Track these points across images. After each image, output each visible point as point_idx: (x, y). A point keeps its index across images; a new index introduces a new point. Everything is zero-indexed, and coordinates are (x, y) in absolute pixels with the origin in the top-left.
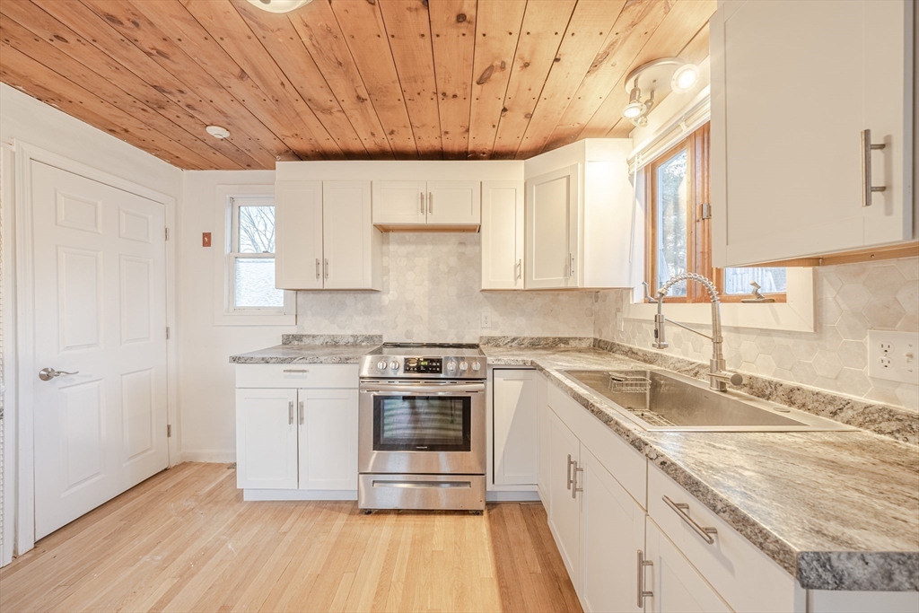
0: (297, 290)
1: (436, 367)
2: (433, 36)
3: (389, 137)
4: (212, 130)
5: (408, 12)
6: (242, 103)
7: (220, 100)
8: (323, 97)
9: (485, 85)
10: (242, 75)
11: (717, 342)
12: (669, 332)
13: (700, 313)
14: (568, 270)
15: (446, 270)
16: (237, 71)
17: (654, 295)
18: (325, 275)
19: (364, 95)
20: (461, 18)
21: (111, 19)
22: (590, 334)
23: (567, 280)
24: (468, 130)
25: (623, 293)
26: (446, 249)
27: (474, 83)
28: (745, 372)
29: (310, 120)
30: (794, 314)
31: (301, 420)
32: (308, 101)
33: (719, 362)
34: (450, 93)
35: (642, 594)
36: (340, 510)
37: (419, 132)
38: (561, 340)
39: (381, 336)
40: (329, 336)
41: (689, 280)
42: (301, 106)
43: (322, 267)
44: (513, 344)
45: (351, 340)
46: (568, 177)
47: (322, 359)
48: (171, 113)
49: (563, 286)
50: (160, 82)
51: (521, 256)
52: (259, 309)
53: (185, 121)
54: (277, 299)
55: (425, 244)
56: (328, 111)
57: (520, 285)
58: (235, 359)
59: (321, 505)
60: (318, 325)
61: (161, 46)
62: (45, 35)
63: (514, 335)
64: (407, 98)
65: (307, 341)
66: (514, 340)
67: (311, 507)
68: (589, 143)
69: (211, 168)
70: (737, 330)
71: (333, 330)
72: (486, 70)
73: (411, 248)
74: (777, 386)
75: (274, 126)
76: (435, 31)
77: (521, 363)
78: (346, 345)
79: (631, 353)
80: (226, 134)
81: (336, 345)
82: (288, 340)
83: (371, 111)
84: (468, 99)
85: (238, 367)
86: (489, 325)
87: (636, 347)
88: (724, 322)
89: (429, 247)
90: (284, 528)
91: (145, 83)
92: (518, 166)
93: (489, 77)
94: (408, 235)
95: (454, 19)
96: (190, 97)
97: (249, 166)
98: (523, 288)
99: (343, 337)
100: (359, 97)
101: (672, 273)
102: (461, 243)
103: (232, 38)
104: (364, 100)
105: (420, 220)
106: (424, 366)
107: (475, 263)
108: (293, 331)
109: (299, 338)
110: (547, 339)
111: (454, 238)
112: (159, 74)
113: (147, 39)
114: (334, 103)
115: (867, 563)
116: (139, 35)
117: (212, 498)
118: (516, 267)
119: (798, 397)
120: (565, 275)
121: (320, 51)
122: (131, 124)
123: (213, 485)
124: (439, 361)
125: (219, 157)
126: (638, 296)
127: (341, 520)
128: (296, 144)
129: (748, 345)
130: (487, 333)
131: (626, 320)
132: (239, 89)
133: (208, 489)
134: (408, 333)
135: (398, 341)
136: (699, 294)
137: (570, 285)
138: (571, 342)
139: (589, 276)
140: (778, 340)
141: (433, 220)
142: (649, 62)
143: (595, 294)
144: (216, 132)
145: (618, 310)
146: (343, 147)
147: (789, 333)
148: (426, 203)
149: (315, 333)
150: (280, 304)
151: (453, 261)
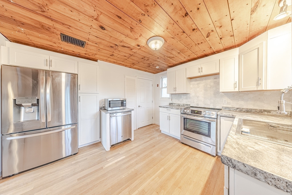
0: (172, 94)
1: (200, 113)
2: (189, 36)
3: (189, 57)
4: (156, 67)
5: (181, 36)
6: (159, 62)
7: (156, 62)
8: (172, 56)
9: (209, 37)
10: (158, 58)
15: (210, 87)
16: (157, 58)
18: (176, 91)
19: (179, 52)
20: (194, 30)
21: (143, 58)
23: (257, 87)
24: (211, 47)
26: (210, 81)
27: (206, 38)
29: (171, 60)
31: (170, 120)
32: (169, 57)
34: (200, 43)
36: (177, 141)
37: (196, 53)
39: (190, 105)
40: (178, 104)
42: (169, 59)
43: (175, 89)
44: (237, 110)
45: (183, 105)
46: (258, 48)
47: (173, 108)
48: (151, 67)
49: (256, 89)
50: (149, 63)
51: (237, 80)
52: (165, 98)
53: (153, 67)
54: (168, 96)
55: (203, 80)
56: (174, 57)
58: (160, 107)
59: (174, 138)
60: (176, 101)
61: (148, 59)
62: (138, 63)
63: (239, 107)
64: (189, 48)
65: (173, 104)
66: (237, 109)
67: (172, 138)
69: (158, 73)
71: (179, 102)
72: (208, 34)
73: (198, 82)
75: (165, 63)
76: (189, 35)
77: (231, 116)
78: (182, 106)
80: (159, 67)
81: (179, 106)
82: (170, 104)
83: (182, 54)
84: (206, 42)
85: (160, 108)
86: (226, 103)
89: (204, 81)
90: (166, 139)
91: (147, 64)
93: (209, 35)
94: (197, 79)
95: (192, 31)
96: (153, 64)
97: (164, 71)
98: (238, 91)
99: (181, 104)
100: (178, 53)
102: (215, 78)
103: (155, 54)
104: (180, 53)
105: (199, 75)
106: (196, 112)
108: (171, 102)
109: (172, 104)
110: (256, 109)
112: (148, 62)
113: (146, 59)
114: (174, 56)
115: (245, 167)
116: (145, 59)
117: (157, 130)
118: (234, 84)
120: (257, 85)
121: (168, 49)
122: (147, 70)
123: (158, 128)
124: (201, 112)
125: (159, 71)
127: (176, 142)
128: (170, 65)
130: (225, 106)
132: (158, 60)
133: (157, 129)
134: (197, 104)
135: (195, 106)
137: (259, 89)
138: (272, 112)
141: (202, 74)
144: (157, 67)
146: (179, 62)
148: (200, 70)
149: (175, 103)
150: (169, 97)
151: (212, 84)
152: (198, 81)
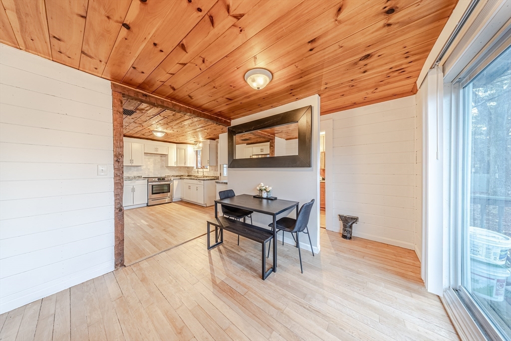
12: (199, 172)
13: (201, 170)
14: (185, 163)
17: (197, 168)
18: (132, 163)
22: (187, 174)
25: (193, 167)
26: (158, 158)
28: (205, 175)
31: (134, 191)
33: (203, 174)
41: (201, 167)
51: (176, 161)
57: (176, 166)
63: (173, 175)
68: (188, 145)
73: (149, 157)
74: (207, 176)
79: (194, 176)
86: (167, 173)
92: (175, 145)
101: (199, 165)
105: (155, 152)
107: (167, 161)
111: (160, 156)
119: (209, 177)
126: (195, 168)
129: (206, 173)
131: (193, 171)
134: (148, 175)
137: (185, 166)
139: (188, 165)
142: (197, 142)
143: (188, 167)
148: (156, 149)
151: (159, 160)
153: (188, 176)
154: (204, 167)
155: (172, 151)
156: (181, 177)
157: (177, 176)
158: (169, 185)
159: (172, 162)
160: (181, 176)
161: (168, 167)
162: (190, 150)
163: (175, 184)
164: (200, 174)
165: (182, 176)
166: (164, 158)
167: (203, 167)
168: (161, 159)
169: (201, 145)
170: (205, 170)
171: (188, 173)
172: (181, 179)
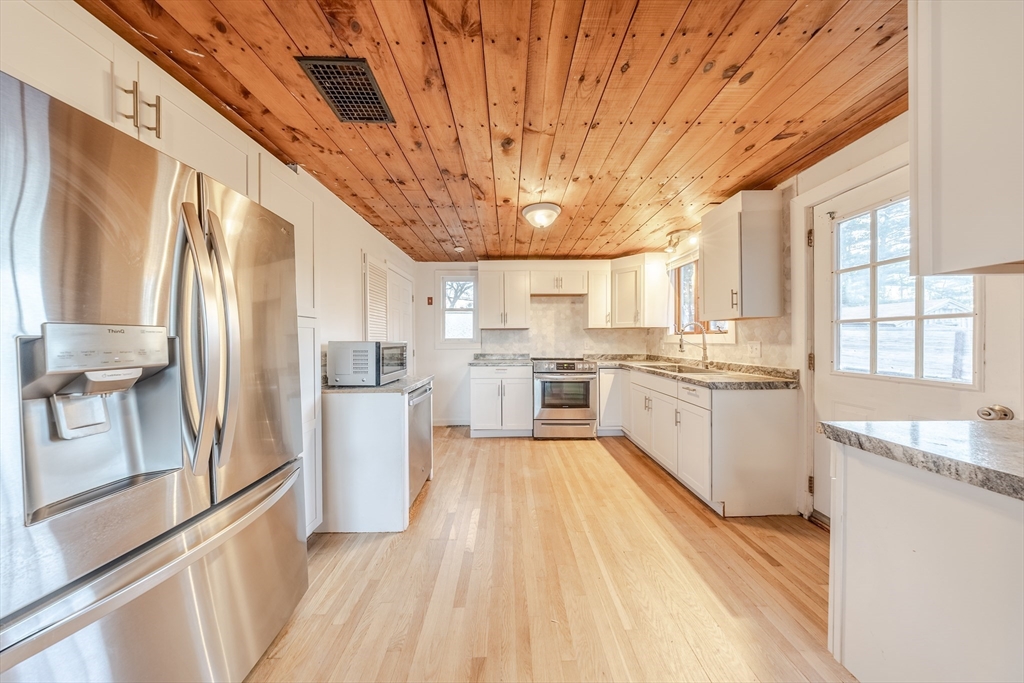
0: (485, 329)
1: (572, 367)
3: (545, 251)
4: (457, 249)
11: (705, 349)
12: (685, 347)
13: (698, 338)
14: (636, 318)
15: (564, 317)
17: (679, 331)
18: (505, 321)
22: (645, 352)
24: (586, 248)
25: (663, 331)
26: (565, 306)
27: (598, 236)
28: (715, 361)
30: (730, 338)
31: (503, 394)
32: (518, 240)
33: (705, 358)
35: (677, 422)
38: (628, 356)
40: (500, 354)
41: (695, 325)
42: (512, 242)
43: (504, 318)
46: (636, 271)
48: (445, 243)
49: (633, 326)
51: (609, 311)
52: (459, 339)
53: (448, 245)
54: (469, 334)
57: (609, 326)
58: (471, 364)
59: (511, 438)
60: (494, 348)
63: (602, 353)
64: (564, 239)
65: (487, 357)
66: (603, 356)
67: (508, 439)
68: (646, 254)
69: (433, 261)
70: (713, 345)
71: (504, 351)
73: (545, 305)
74: (724, 364)
78: (510, 359)
79: (669, 360)
80: (462, 250)
81: (504, 359)
82: (477, 357)
84: (592, 240)
85: (471, 368)
86: (588, 348)
87: (670, 356)
88: (708, 341)
89: (555, 305)
92: (608, 263)
94: (543, 298)
99: (507, 355)
101: (686, 320)
105: (556, 292)
106: (565, 365)
107: (585, 314)
108: (479, 352)
109: (483, 355)
111: (568, 300)
116: (468, 225)
118: (607, 316)
119: (731, 367)
120: (634, 321)
124: (574, 364)
125: (445, 257)
126: (671, 331)
129: (717, 350)
130: (587, 352)
131: (666, 344)
134: (543, 353)
135: (539, 357)
136: (697, 331)
137: (637, 326)
138: (634, 357)
139: (647, 322)
140: (726, 347)
141: (562, 292)
142: (677, 231)
143: (648, 331)
144: (459, 250)
145: (661, 339)
147: (729, 345)
148: (558, 281)
149: (492, 353)
150: (471, 337)
151: (568, 312)
152: (544, 302)
153: (649, 358)
154: (707, 325)
155: (597, 281)
156: (622, 362)
157: (614, 358)
158: (586, 384)
159: (599, 314)
160: (626, 357)
161: (589, 331)
162: (654, 272)
163: (605, 384)
164: (692, 356)
165: (631, 356)
166: (578, 306)
167: (702, 328)
168: (573, 310)
169: (694, 241)
170: (710, 338)
171: (649, 348)
172: (621, 367)
